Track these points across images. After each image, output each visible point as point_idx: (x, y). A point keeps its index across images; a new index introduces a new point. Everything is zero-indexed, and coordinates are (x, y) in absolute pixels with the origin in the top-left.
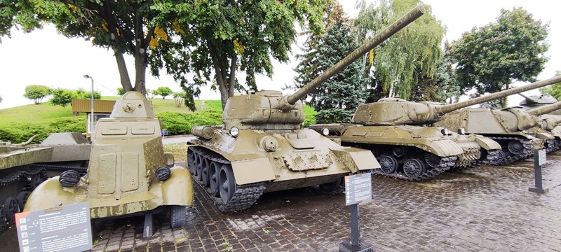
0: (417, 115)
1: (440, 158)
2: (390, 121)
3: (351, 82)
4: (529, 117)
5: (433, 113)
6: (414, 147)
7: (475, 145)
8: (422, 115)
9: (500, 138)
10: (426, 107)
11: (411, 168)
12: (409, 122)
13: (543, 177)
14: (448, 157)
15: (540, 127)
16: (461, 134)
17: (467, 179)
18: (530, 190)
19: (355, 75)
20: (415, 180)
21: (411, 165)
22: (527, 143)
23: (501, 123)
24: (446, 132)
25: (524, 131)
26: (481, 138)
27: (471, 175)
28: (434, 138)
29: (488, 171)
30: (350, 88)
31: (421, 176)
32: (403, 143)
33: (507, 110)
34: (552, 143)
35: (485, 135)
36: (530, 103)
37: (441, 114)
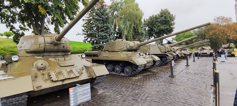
0: (130, 47)
1: (138, 66)
2: (119, 50)
3: (107, 33)
4: (169, 48)
5: (136, 46)
6: (128, 61)
7: (151, 59)
8: (132, 47)
9: (160, 56)
10: (134, 43)
11: (127, 71)
12: (127, 50)
13: (173, 70)
14: (141, 65)
15: (172, 51)
16: (147, 55)
17: (149, 73)
18: (169, 76)
19: (109, 30)
20: (128, 76)
21: (127, 69)
22: (168, 57)
23: (160, 50)
24: (141, 54)
25: (168, 53)
26: (153, 56)
27: (150, 71)
28: (136, 57)
29: (156, 69)
30: (106, 35)
31: (131, 74)
32: (124, 60)
33: (162, 45)
34: (176, 57)
35: (155, 55)
36: (169, 43)
37: (139, 47)
